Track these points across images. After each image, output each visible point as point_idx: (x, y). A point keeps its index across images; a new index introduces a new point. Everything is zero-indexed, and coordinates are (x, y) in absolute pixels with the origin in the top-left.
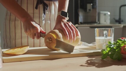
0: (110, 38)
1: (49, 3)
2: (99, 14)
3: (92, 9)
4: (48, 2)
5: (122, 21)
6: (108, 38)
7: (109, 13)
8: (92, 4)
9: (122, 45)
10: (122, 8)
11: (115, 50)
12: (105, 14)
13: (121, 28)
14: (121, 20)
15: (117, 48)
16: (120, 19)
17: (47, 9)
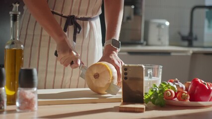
0: (156, 79)
1: (83, 24)
2: (147, 24)
3: (133, 16)
4: (82, 21)
5: (196, 39)
6: (154, 79)
7: (167, 23)
8: (133, 7)
9: (166, 90)
10: (197, 11)
11: (158, 94)
12: (159, 26)
13: (187, 56)
14: (194, 36)
15: (160, 93)
16: (191, 33)
17: (79, 32)
